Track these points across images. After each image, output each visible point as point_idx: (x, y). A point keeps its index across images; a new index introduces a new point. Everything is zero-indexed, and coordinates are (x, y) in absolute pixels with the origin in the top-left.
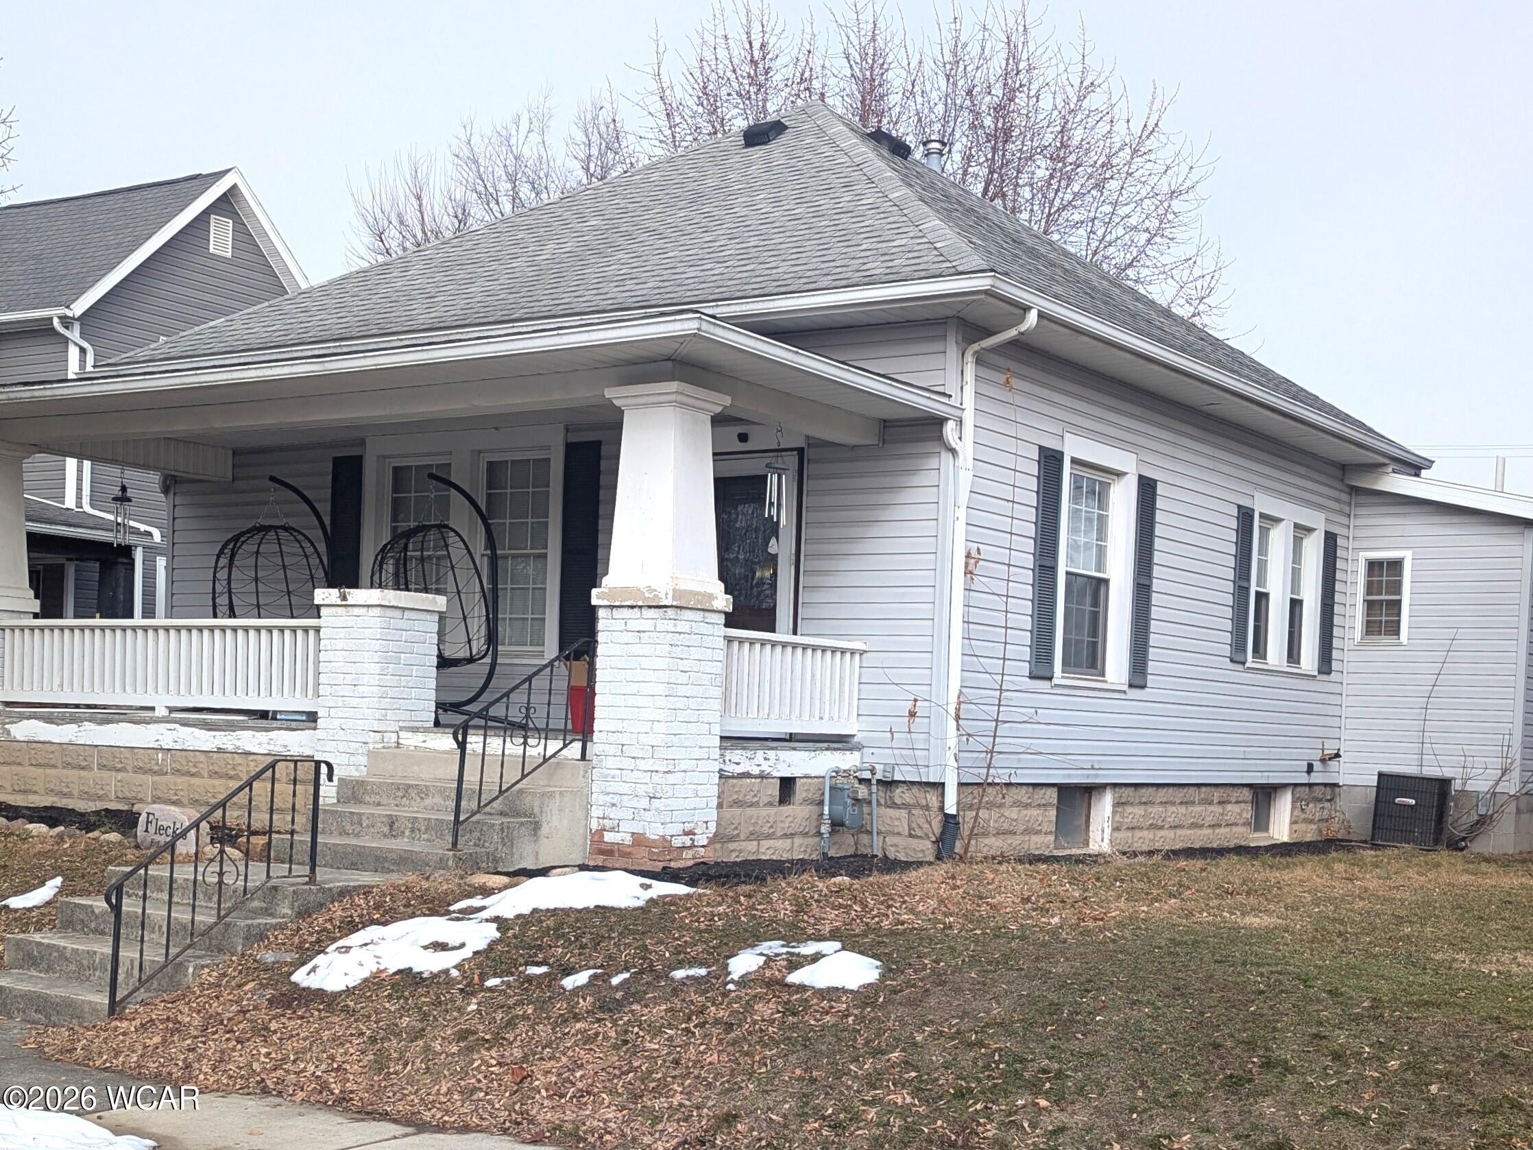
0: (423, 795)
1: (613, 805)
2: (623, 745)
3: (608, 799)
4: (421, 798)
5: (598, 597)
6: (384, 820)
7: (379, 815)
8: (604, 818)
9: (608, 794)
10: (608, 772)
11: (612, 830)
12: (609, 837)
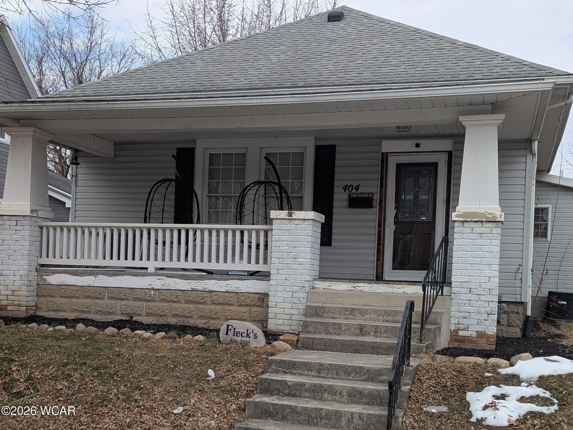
0: (363, 314)
1: (465, 318)
2: (470, 288)
3: (462, 315)
4: (362, 315)
5: (456, 216)
6: (356, 327)
7: (353, 324)
8: (458, 324)
9: (461, 312)
10: (462, 301)
11: (464, 330)
12: (461, 333)
